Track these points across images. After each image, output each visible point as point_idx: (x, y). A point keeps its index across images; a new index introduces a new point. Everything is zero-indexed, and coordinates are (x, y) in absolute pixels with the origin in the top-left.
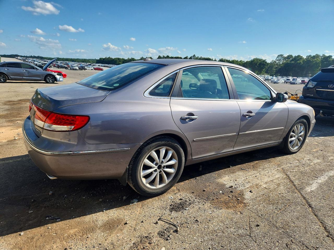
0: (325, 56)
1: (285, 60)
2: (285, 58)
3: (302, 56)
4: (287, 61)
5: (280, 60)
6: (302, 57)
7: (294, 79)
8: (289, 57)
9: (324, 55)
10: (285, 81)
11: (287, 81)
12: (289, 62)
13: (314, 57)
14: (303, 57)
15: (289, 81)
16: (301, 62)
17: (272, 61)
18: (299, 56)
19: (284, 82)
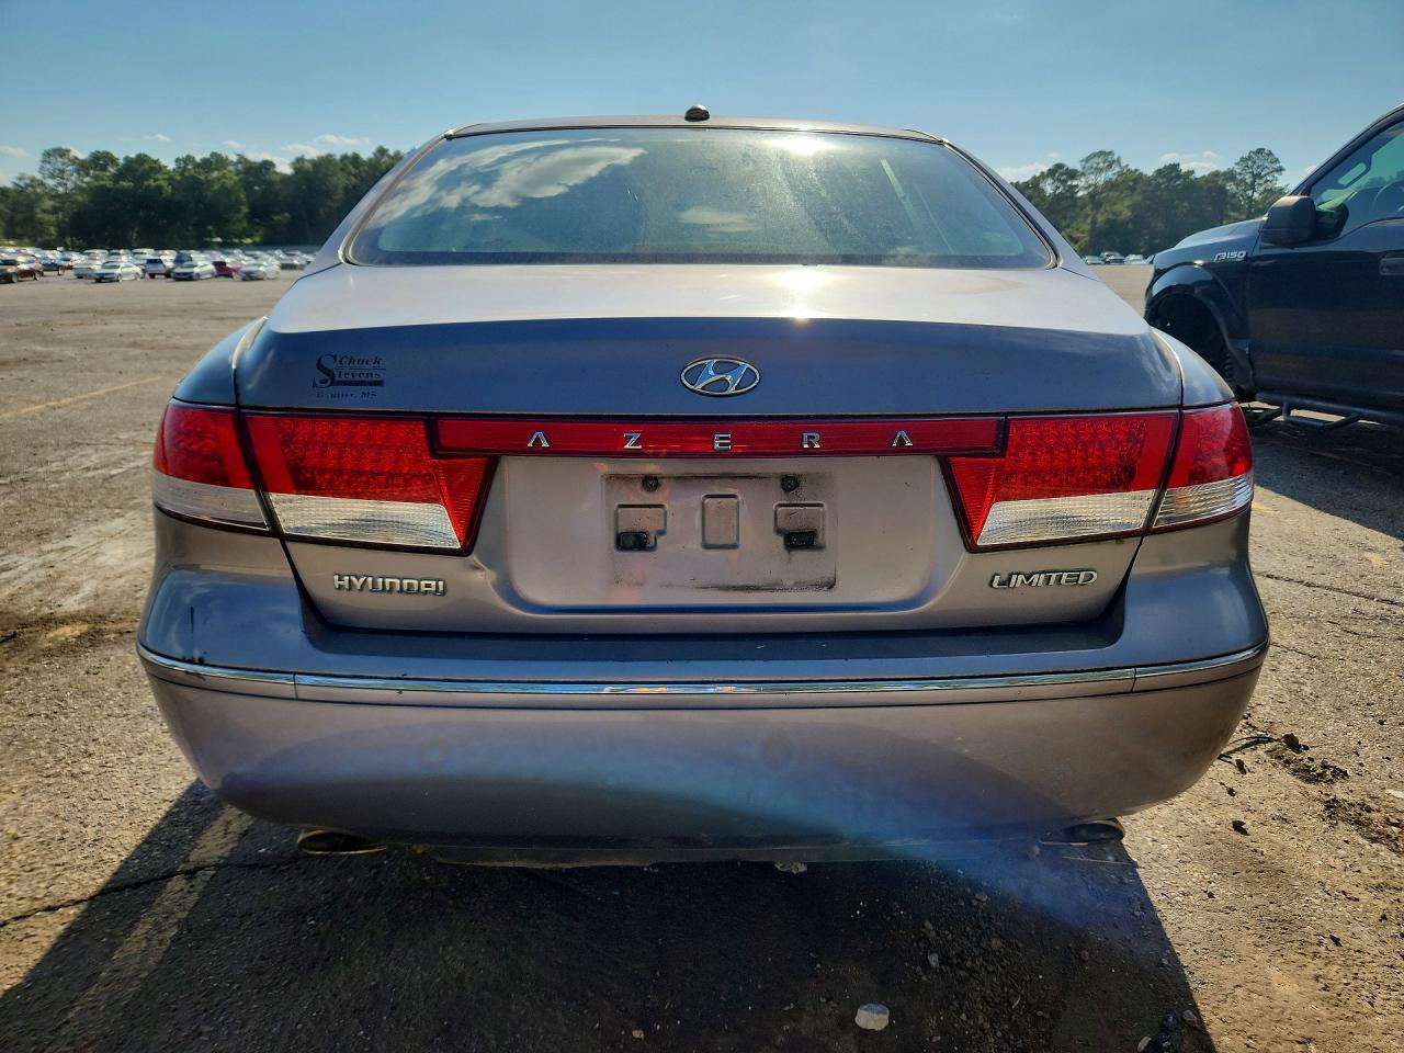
0: (246, 160)
1: (88, 174)
2: (83, 167)
3: (155, 158)
4: (96, 178)
5: (62, 171)
6: (156, 162)
7: (179, 261)
8: (100, 160)
9: (242, 160)
10: (144, 271)
11: (151, 268)
12: (109, 184)
13: (207, 165)
14: (163, 162)
15: (160, 268)
16: (162, 183)
17: (20, 179)
18: (142, 159)
19: (141, 273)
